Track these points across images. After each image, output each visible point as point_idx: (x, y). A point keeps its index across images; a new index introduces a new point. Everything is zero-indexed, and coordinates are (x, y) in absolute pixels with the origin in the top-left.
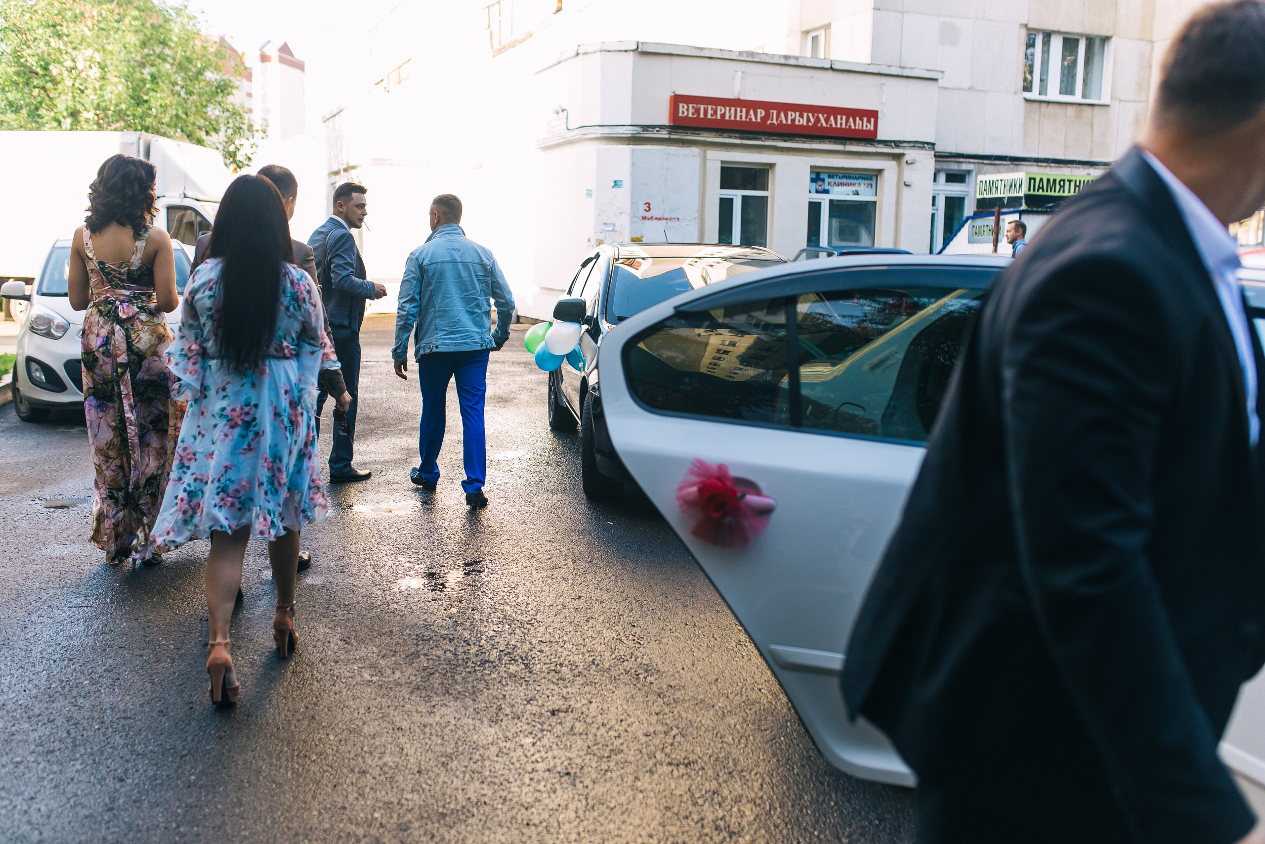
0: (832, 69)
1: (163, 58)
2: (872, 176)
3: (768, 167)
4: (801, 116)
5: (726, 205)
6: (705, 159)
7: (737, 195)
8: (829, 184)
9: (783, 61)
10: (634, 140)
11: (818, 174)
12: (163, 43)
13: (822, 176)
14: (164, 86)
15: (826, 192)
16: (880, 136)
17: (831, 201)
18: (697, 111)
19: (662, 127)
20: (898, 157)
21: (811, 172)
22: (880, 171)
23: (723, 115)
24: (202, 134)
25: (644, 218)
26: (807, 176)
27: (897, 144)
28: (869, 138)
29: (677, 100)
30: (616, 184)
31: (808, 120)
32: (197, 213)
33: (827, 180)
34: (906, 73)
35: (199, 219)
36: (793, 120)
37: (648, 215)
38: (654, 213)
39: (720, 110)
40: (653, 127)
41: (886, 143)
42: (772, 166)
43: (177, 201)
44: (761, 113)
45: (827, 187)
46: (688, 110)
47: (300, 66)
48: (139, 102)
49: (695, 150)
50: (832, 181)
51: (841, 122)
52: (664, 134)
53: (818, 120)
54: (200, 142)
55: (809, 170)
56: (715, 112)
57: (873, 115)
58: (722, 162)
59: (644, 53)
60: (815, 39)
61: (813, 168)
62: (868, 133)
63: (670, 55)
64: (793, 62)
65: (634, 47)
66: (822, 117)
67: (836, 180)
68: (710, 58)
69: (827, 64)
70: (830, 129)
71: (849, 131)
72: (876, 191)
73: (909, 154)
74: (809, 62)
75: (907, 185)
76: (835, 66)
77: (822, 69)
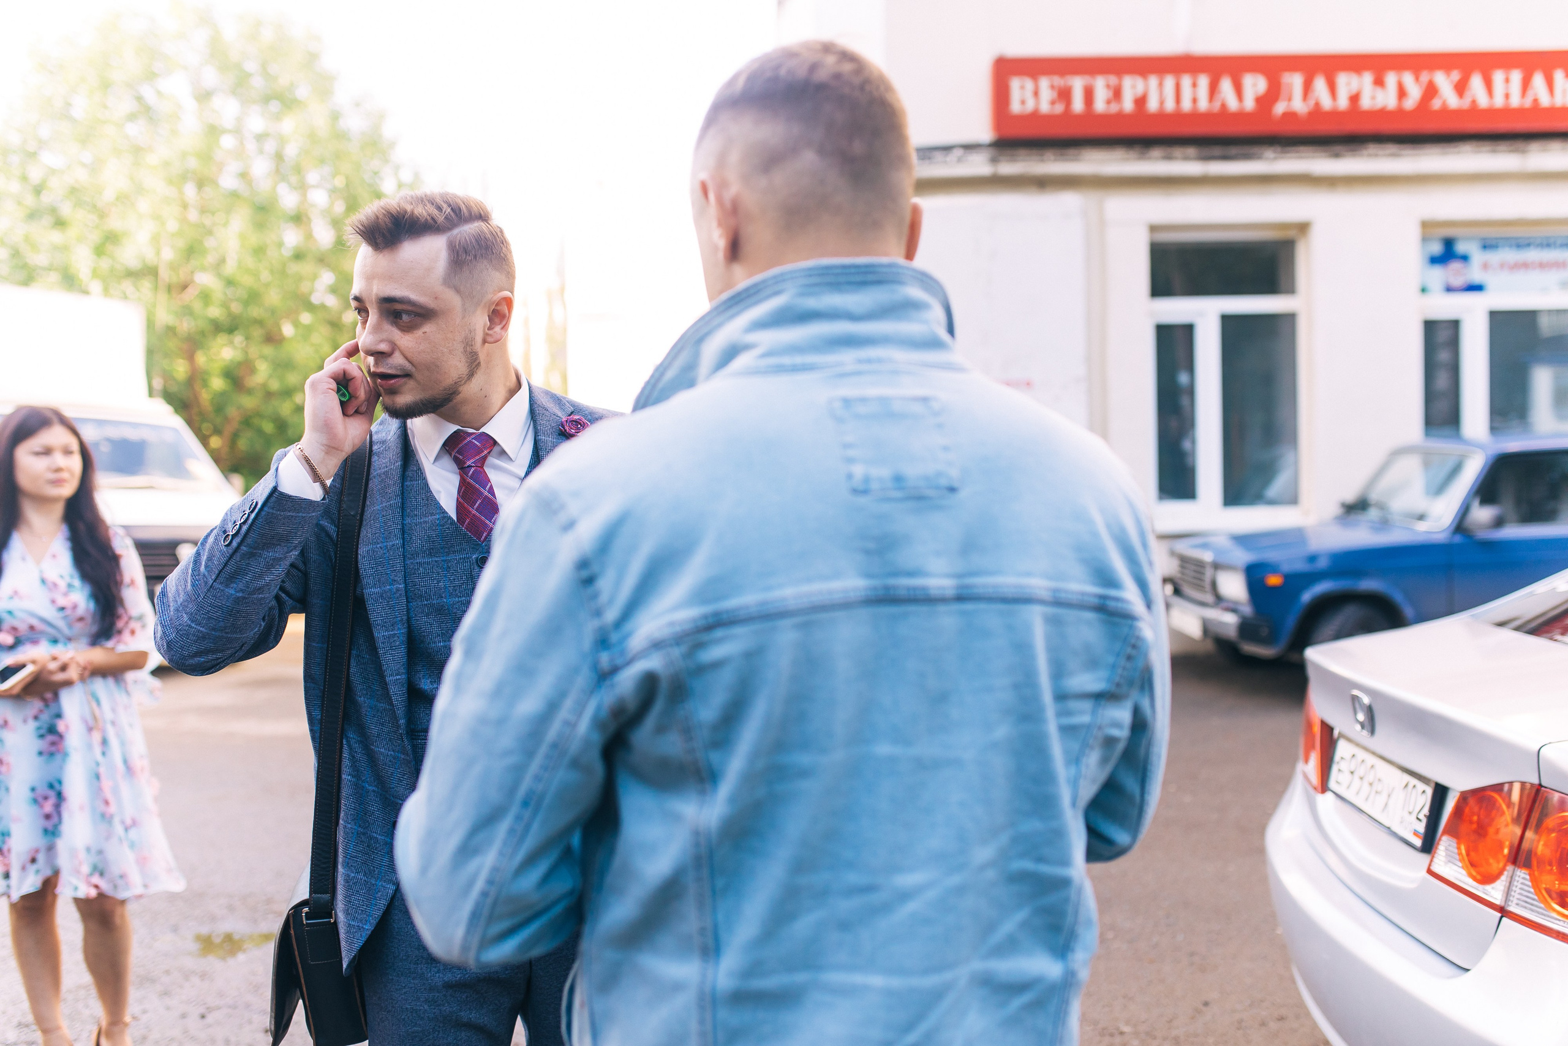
3: (1290, 234)
4: (1379, 82)
5: (1173, 343)
6: (1098, 223)
7: (1204, 314)
8: (1485, 266)
11: (1449, 243)
13: (1461, 248)
15: (1475, 288)
17: (1496, 318)
18: (1065, 95)
19: (969, 147)
21: (1425, 239)
23: (1141, 101)
26: (1412, 249)
29: (1005, 72)
31: (1402, 93)
33: (1478, 257)
36: (1355, 99)
39: (1132, 87)
40: (947, 149)
42: (1303, 228)
44: (1255, 85)
45: (1475, 274)
46: (1036, 94)
49: (1070, 201)
50: (1495, 257)
51: (1503, 92)
52: (979, 165)
53: (1431, 91)
55: (1414, 233)
56: (1117, 94)
58: (1153, 229)
61: (1430, 228)
66: (1444, 82)
67: (1507, 254)
70: (1472, 114)
71: (1534, 112)
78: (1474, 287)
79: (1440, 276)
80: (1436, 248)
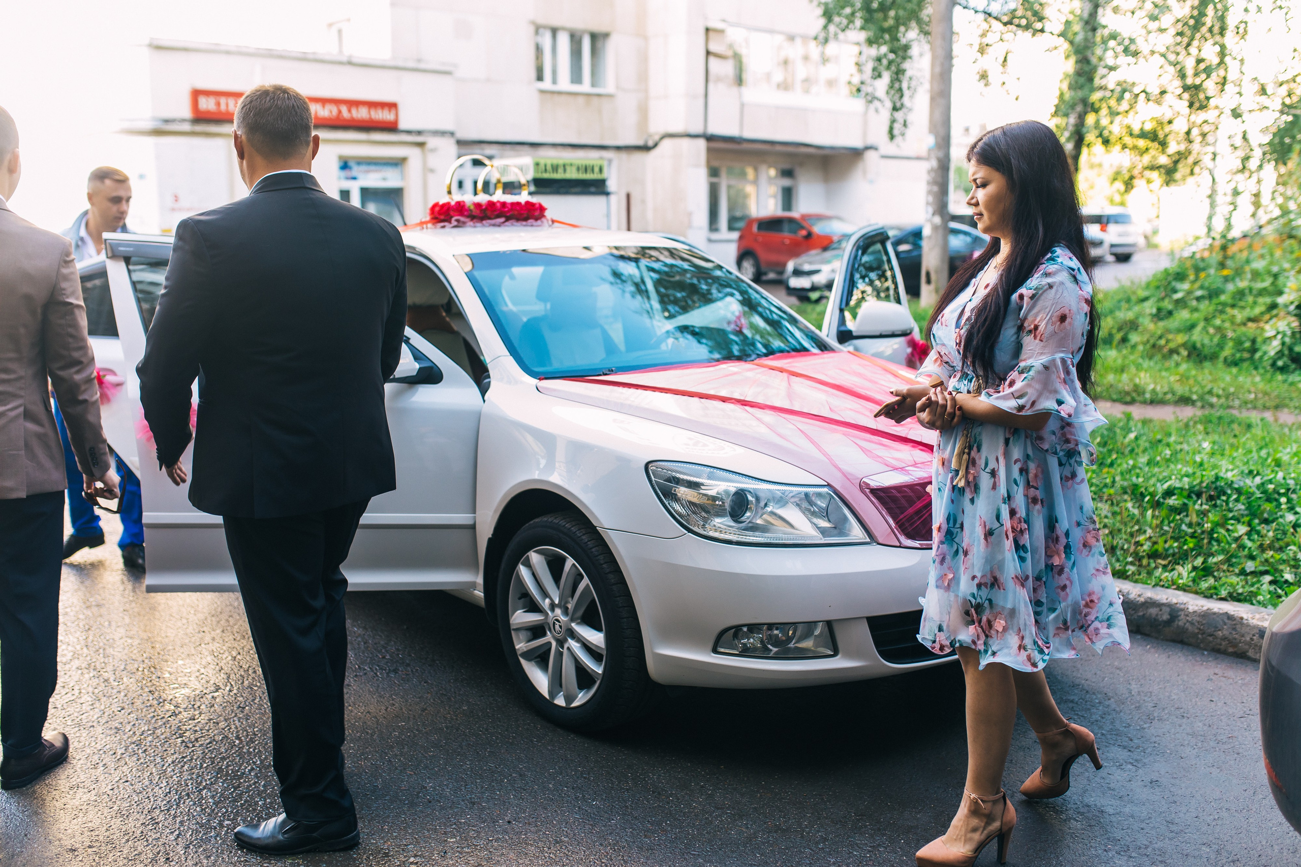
0: (350, 63)
2: (398, 163)
4: (323, 108)
10: (158, 132)
11: (346, 163)
16: (402, 125)
17: (360, 188)
18: (218, 104)
19: (183, 121)
20: (421, 145)
21: (339, 161)
22: (404, 159)
25: (175, 208)
26: (336, 164)
27: (419, 133)
28: (391, 127)
29: (196, 94)
30: (142, 176)
31: (331, 111)
33: (355, 168)
34: (422, 66)
37: (179, 205)
38: (185, 203)
40: (174, 120)
41: (409, 132)
45: (355, 175)
49: (220, 142)
50: (360, 168)
51: (362, 114)
52: (187, 127)
53: (340, 112)
55: (336, 159)
57: (392, 106)
59: (159, 48)
60: (340, 32)
61: (341, 158)
62: (390, 123)
63: (186, 49)
64: (311, 56)
65: (147, 42)
66: (344, 109)
67: (363, 168)
68: (228, 53)
69: (345, 59)
70: (353, 120)
71: (371, 121)
72: (403, 178)
73: (432, 142)
74: (327, 58)
75: (432, 171)
76: (355, 60)
77: (341, 63)
78: (354, 178)
79: (343, 174)
80: (342, 164)
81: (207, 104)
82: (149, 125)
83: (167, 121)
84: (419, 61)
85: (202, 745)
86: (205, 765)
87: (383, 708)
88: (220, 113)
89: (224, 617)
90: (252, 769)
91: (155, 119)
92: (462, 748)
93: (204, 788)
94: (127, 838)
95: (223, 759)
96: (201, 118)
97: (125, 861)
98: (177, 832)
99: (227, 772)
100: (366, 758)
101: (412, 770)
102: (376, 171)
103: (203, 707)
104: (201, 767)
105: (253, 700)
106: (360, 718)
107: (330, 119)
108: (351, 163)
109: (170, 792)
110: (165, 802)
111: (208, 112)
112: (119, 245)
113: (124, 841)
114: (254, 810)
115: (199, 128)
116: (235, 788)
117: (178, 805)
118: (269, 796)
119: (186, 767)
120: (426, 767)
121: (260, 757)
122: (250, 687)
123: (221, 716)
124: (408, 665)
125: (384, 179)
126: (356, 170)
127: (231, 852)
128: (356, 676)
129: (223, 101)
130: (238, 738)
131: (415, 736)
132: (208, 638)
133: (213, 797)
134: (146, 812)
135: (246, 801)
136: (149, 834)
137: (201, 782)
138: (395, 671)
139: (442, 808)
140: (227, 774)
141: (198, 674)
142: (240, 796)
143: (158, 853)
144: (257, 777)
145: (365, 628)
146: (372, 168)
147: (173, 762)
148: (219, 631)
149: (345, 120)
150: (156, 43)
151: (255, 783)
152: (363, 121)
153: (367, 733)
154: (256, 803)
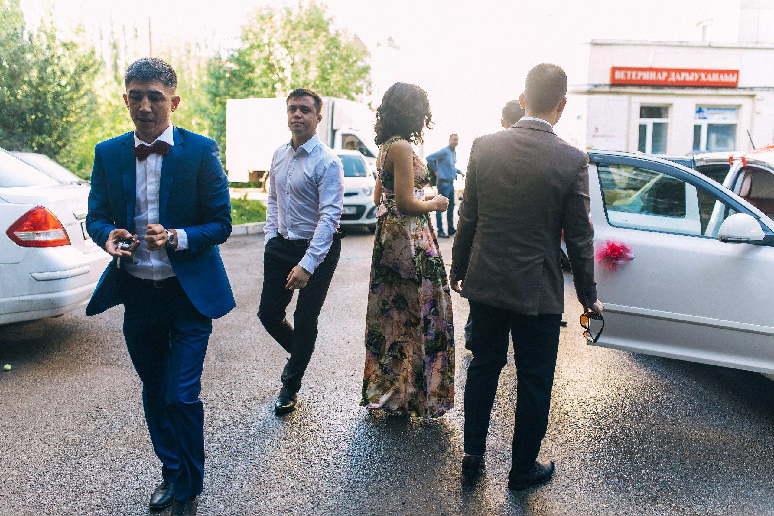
0: (710, 47)
1: (336, 55)
2: (735, 108)
3: (668, 106)
4: (690, 75)
5: (643, 128)
6: (630, 102)
7: (649, 122)
8: (708, 114)
9: (679, 44)
10: (590, 92)
11: (700, 108)
12: (337, 48)
14: (337, 70)
16: (740, 85)
17: (709, 125)
18: (626, 75)
19: (605, 85)
20: (752, 96)
21: (696, 108)
22: (739, 106)
23: (642, 77)
24: (354, 94)
25: (594, 136)
26: (694, 109)
27: (752, 89)
28: (733, 86)
29: (614, 70)
30: (579, 117)
31: (694, 77)
32: (356, 137)
34: (759, 46)
35: (357, 141)
36: (685, 78)
37: (596, 134)
38: (600, 133)
39: (640, 74)
40: (600, 85)
41: (744, 88)
42: (671, 105)
43: (346, 131)
44: (665, 74)
45: (706, 116)
46: (621, 74)
47: (398, 48)
48: (325, 79)
49: (625, 97)
50: (709, 112)
51: (715, 78)
52: (607, 89)
53: (700, 77)
54: (353, 99)
55: (694, 106)
56: (637, 75)
57: (735, 72)
58: (641, 103)
59: (596, 44)
60: (704, 27)
61: (697, 105)
62: (733, 83)
63: (611, 44)
64: (685, 44)
65: (590, 41)
66: (703, 75)
67: (712, 111)
68: (635, 45)
69: (707, 44)
70: (708, 82)
71: (720, 82)
72: (737, 118)
73: (760, 94)
74: (695, 44)
75: (758, 113)
76: (712, 45)
77: (704, 47)
78: (705, 118)
79: (698, 115)
80: (698, 109)
81: (619, 75)
82: (586, 88)
83: (596, 86)
84: (757, 43)
85: (610, 432)
86: (612, 443)
87: (717, 436)
88: (627, 80)
89: (621, 366)
90: (638, 452)
91: (589, 85)
92: (769, 471)
93: (612, 455)
94: (572, 469)
95: (622, 442)
96: (616, 84)
97: (572, 481)
98: (598, 474)
99: (624, 450)
100: (706, 462)
101: (736, 476)
102: (719, 114)
103: (610, 412)
104: (610, 444)
105: (638, 415)
106: (702, 439)
107: (693, 82)
108: (703, 109)
109: (593, 452)
110: (591, 457)
111: (620, 80)
112: (594, 156)
113: (570, 471)
114: (640, 474)
115: (613, 89)
116: (629, 459)
117: (598, 460)
118: (648, 468)
119: (601, 442)
120: (745, 477)
121: (643, 446)
122: (636, 407)
123: (620, 419)
124: (733, 415)
125: (725, 119)
126: (706, 113)
127: (627, 492)
128: (699, 414)
129: (629, 73)
130: (629, 433)
131: (737, 457)
132: (612, 377)
133: (617, 461)
134: (581, 459)
135: (635, 467)
136: (583, 470)
137: (610, 451)
138: (725, 417)
139: (755, 503)
140: (624, 451)
141: (607, 394)
142: (632, 464)
143: (588, 482)
144: (641, 457)
145: (704, 388)
146: (717, 111)
147: (595, 438)
148: (618, 374)
149: (703, 82)
150: (594, 42)
151: (640, 459)
152: (715, 82)
153: (707, 448)
154: (641, 470)
